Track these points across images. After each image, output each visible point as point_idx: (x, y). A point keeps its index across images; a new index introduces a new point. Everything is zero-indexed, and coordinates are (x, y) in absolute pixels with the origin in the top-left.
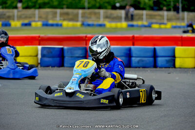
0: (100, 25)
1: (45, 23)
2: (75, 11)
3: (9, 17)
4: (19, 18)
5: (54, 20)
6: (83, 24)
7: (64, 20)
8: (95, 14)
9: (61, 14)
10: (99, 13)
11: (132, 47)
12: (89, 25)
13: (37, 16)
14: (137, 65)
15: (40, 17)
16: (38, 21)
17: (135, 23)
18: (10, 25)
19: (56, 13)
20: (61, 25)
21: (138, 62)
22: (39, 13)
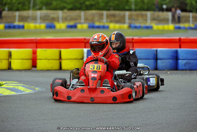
0: (147, 28)
1: (91, 24)
2: (122, 13)
3: (54, 19)
4: (65, 19)
5: (100, 22)
6: (130, 27)
7: (111, 22)
8: (142, 16)
9: (108, 16)
10: (146, 15)
11: (179, 49)
12: (136, 27)
13: (83, 18)
14: (184, 68)
15: (86, 19)
16: (84, 23)
17: (182, 25)
18: (54, 27)
19: (102, 15)
20: (108, 27)
21: (185, 64)
22: (85, 14)
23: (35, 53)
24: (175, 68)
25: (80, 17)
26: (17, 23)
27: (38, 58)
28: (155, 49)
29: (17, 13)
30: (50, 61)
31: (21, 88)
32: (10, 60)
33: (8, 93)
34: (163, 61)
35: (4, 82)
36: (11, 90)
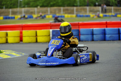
0: (87, 16)
2: (72, 8)
3: (32, 13)
4: (38, 12)
5: (59, 14)
6: (77, 16)
7: (66, 13)
8: (84, 9)
9: (64, 10)
10: (86, 9)
11: (106, 28)
12: (80, 16)
13: (49, 11)
14: (109, 39)
15: (51, 12)
16: (50, 14)
17: (107, 14)
18: (32, 17)
19: (60, 9)
20: (64, 17)
21: (110, 37)
22: (50, 9)
23: (21, 33)
24: (104, 39)
25: (47, 11)
26: (10, 16)
27: (23, 35)
28: (92, 29)
29: (10, 10)
30: (31, 37)
31: (14, 54)
32: (7, 37)
33: (6, 57)
34: (97, 35)
35: (4, 51)
36: (8, 55)
